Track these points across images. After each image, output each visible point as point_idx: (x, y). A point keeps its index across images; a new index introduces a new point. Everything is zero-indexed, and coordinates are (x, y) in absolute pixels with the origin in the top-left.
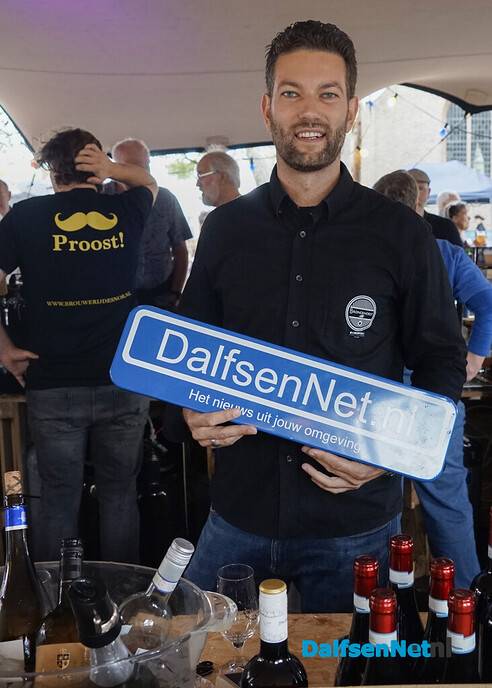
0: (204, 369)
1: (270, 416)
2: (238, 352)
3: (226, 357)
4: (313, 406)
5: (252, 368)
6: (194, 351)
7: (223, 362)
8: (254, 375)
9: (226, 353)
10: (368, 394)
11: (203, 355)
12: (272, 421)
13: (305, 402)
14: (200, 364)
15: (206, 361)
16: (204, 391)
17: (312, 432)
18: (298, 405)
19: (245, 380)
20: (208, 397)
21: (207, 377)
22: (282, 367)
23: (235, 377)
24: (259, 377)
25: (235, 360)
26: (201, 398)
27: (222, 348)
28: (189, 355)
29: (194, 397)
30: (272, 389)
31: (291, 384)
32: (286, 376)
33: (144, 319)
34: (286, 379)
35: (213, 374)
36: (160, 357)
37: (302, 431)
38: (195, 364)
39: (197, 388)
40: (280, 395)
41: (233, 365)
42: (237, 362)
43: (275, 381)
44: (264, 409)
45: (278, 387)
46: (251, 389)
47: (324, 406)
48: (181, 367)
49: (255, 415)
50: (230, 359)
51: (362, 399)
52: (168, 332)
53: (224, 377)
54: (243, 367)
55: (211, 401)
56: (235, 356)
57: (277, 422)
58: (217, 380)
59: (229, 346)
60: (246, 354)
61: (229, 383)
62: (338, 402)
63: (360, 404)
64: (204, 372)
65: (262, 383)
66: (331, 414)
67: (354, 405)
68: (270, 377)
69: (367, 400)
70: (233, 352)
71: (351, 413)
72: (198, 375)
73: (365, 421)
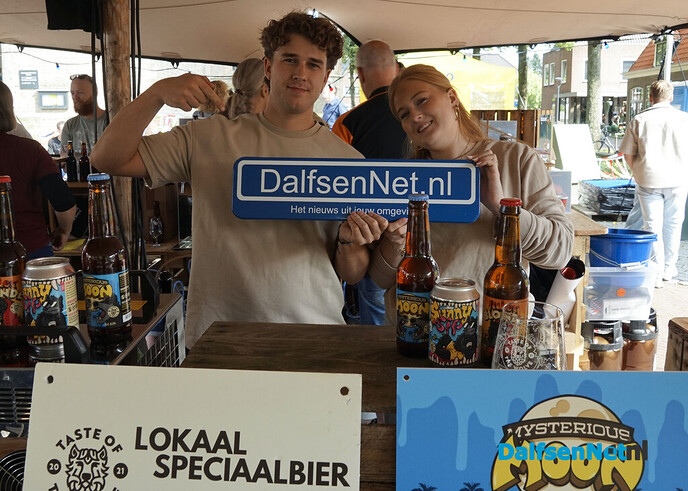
0: (295, 190)
1: (350, 209)
2: (316, 171)
3: (308, 177)
4: (379, 193)
5: (328, 180)
6: (285, 179)
7: (307, 181)
8: (331, 183)
9: (307, 174)
10: (414, 174)
11: (293, 180)
13: (372, 192)
14: (292, 187)
15: (296, 183)
16: (300, 204)
17: (383, 212)
18: (368, 195)
19: (325, 189)
20: (304, 208)
21: (299, 195)
22: (350, 173)
23: (318, 189)
24: (335, 184)
25: (315, 177)
26: (300, 210)
27: (303, 171)
28: (283, 183)
29: (294, 211)
30: (346, 190)
31: (359, 183)
32: (353, 178)
33: (245, 167)
34: (354, 180)
35: (303, 191)
36: (263, 190)
38: (289, 188)
39: (294, 204)
40: (353, 192)
41: (315, 181)
42: (317, 178)
43: (347, 184)
44: (344, 205)
45: (350, 187)
46: (332, 194)
47: (386, 192)
48: (280, 193)
49: (340, 211)
50: (311, 177)
51: (411, 179)
52: (264, 171)
53: (311, 191)
54: (322, 180)
55: (307, 210)
56: (314, 174)
58: (307, 194)
59: (308, 169)
60: (322, 171)
61: (315, 194)
62: (394, 185)
63: (410, 182)
64: (296, 192)
65: (339, 188)
66: (392, 195)
67: (406, 185)
68: (344, 182)
69: (414, 178)
70: (312, 172)
71: (406, 190)
72: (293, 195)
73: (416, 193)
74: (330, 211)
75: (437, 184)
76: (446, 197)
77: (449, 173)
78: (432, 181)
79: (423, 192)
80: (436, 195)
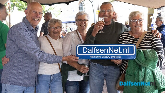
0: (91, 52)
4: (111, 53)
5: (99, 49)
6: (89, 50)
7: (94, 50)
10: (119, 48)
12: (105, 57)
13: (109, 52)
16: (92, 56)
17: (112, 57)
19: (98, 52)
21: (92, 53)
22: (104, 48)
23: (96, 52)
27: (93, 48)
30: (103, 52)
31: (106, 50)
33: (79, 47)
36: (83, 52)
37: (110, 57)
38: (89, 52)
39: (91, 55)
40: (105, 52)
43: (103, 50)
44: (103, 56)
46: (100, 53)
48: (87, 53)
49: (102, 57)
52: (83, 48)
54: (97, 50)
55: (94, 57)
57: (106, 57)
58: (94, 53)
59: (94, 47)
60: (97, 47)
62: (115, 51)
63: (119, 50)
64: (91, 53)
65: (101, 51)
66: (114, 53)
67: (118, 50)
69: (119, 49)
73: (120, 52)
74: (99, 57)
75: (125, 50)
76: (127, 53)
77: (128, 47)
80: (125, 53)
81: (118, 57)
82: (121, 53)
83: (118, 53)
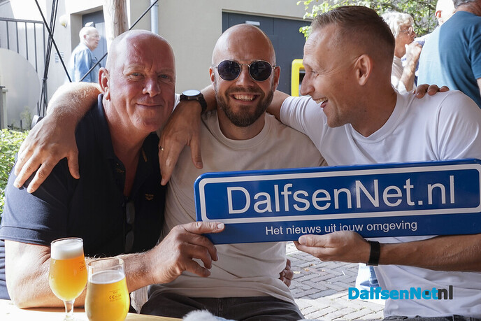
0: (269, 208)
1: (335, 226)
2: (291, 185)
3: (282, 193)
4: (367, 207)
5: (306, 194)
6: (256, 197)
7: (281, 197)
8: (310, 199)
9: (281, 190)
10: (408, 181)
11: (264, 198)
13: (359, 206)
14: (264, 206)
15: (268, 201)
16: (275, 225)
17: (373, 227)
18: (354, 210)
19: (303, 205)
20: (281, 229)
21: (274, 214)
22: (331, 184)
23: (296, 206)
24: (315, 199)
25: (290, 193)
26: (275, 231)
27: (276, 187)
28: (253, 202)
29: (270, 232)
30: (328, 205)
31: (343, 197)
32: (335, 190)
33: (207, 187)
34: (336, 193)
35: (278, 209)
36: (231, 211)
37: (365, 228)
38: (261, 207)
39: (269, 224)
40: (337, 207)
41: (290, 197)
42: (293, 194)
43: (328, 198)
44: (328, 222)
45: (332, 201)
46: (312, 211)
47: (376, 203)
48: (251, 213)
49: (323, 229)
50: (286, 193)
51: (405, 187)
52: (230, 190)
53: (287, 209)
54: (300, 196)
55: (284, 231)
56: (289, 189)
58: (282, 213)
59: (281, 184)
60: (297, 184)
61: (293, 212)
62: (385, 196)
63: (404, 191)
64: (270, 211)
65: (321, 204)
66: (383, 208)
67: (400, 194)
68: (324, 195)
69: (408, 186)
70: (287, 186)
71: (399, 201)
72: (267, 214)
73: (413, 204)
74: (312, 230)
75: (437, 192)
76: (448, 206)
77: (452, 178)
78: (430, 188)
79: (420, 203)
80: (437, 205)
81: (404, 225)
82: (417, 207)
83: (404, 207)
